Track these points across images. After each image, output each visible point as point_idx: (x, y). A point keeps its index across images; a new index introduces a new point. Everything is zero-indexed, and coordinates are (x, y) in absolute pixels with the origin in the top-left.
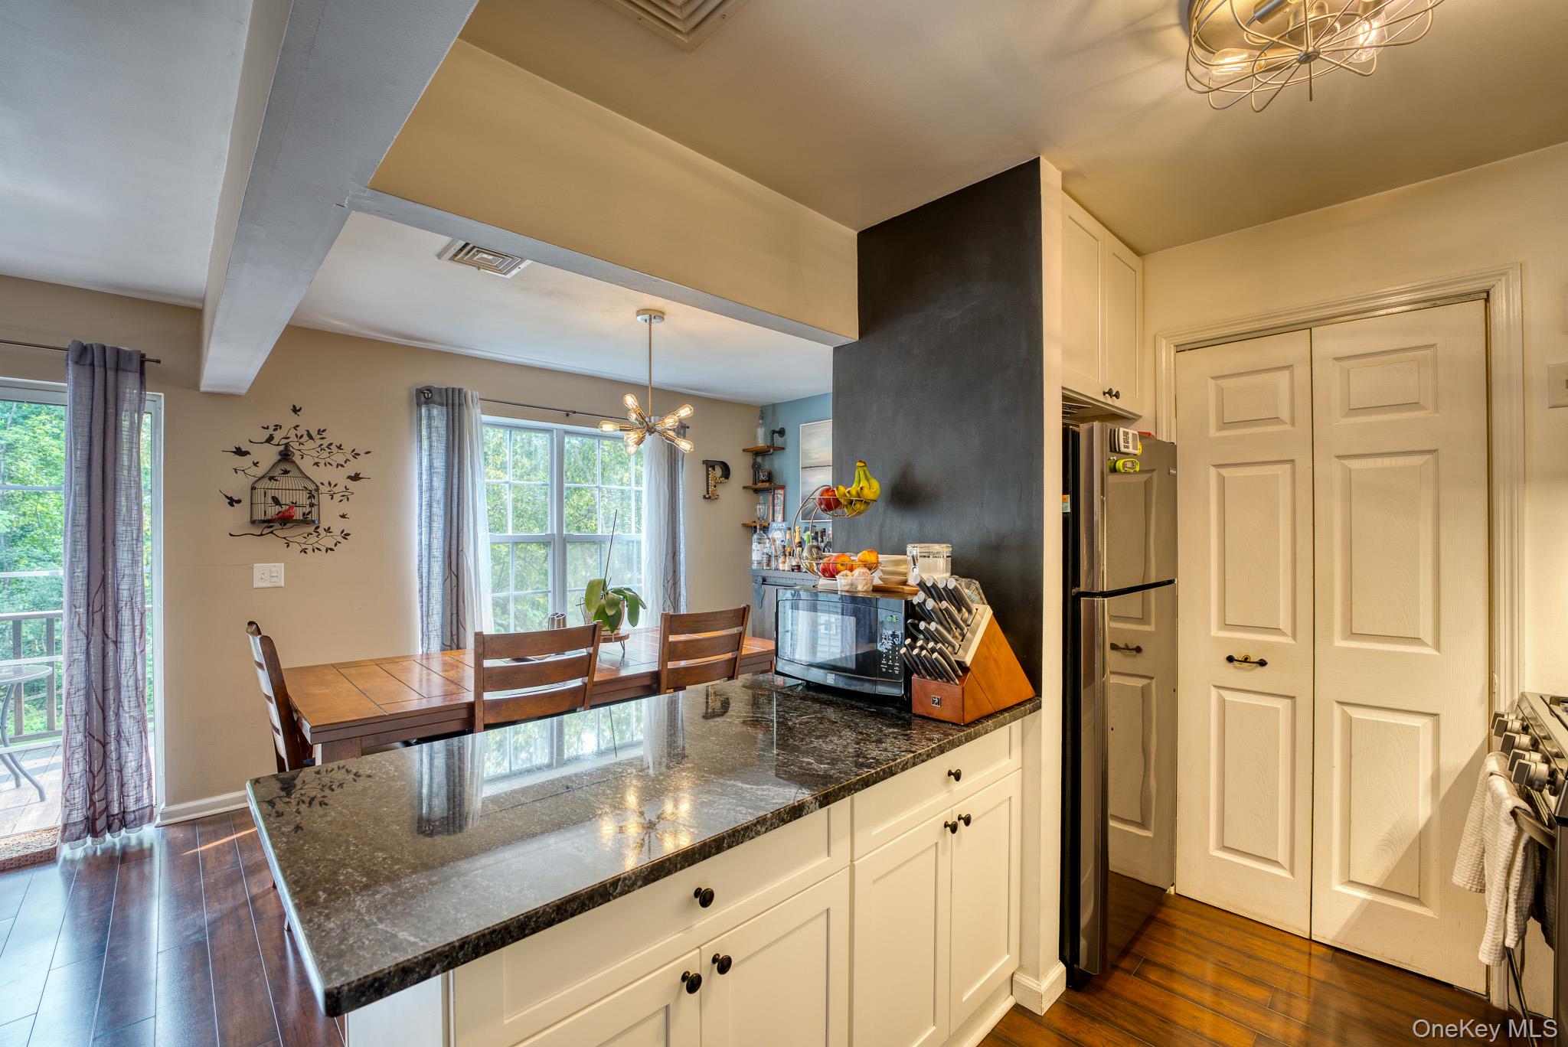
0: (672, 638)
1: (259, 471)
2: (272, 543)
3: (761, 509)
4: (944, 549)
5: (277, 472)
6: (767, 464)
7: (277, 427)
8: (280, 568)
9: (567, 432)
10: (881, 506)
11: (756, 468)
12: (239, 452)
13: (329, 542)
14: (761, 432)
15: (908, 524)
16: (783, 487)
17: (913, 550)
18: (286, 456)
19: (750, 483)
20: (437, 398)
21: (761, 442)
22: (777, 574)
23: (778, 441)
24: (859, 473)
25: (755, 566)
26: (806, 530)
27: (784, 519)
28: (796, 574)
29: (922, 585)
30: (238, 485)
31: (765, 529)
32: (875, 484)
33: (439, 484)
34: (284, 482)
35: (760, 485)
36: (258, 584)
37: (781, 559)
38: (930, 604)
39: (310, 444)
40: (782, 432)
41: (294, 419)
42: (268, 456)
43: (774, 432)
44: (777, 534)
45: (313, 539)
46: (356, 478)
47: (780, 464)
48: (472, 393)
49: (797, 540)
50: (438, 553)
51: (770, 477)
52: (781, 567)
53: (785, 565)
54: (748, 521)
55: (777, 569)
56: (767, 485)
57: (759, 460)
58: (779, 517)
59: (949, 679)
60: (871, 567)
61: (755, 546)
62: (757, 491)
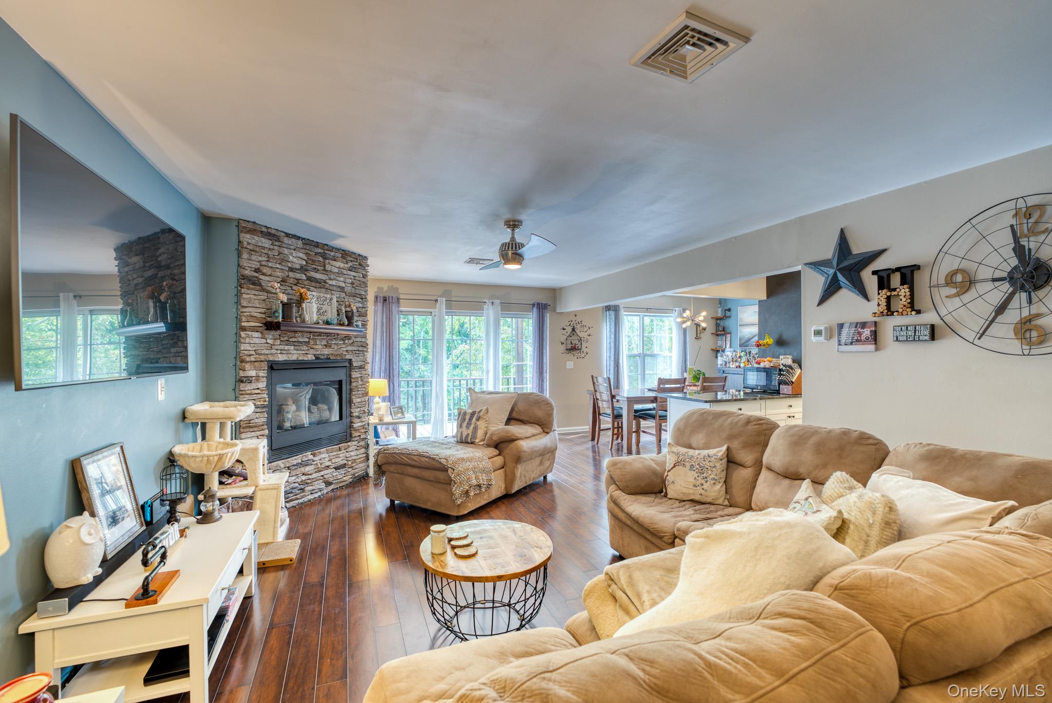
0: (704, 384)
1: (568, 334)
2: (570, 356)
3: (720, 343)
4: (790, 357)
5: (571, 335)
6: (722, 323)
7: (572, 321)
8: (572, 363)
9: (645, 316)
10: (773, 345)
11: (717, 325)
12: (564, 329)
13: (583, 355)
14: (720, 310)
15: (782, 350)
16: (730, 333)
17: (781, 357)
18: (573, 330)
19: (714, 332)
20: (612, 308)
21: (720, 315)
22: (729, 369)
23: (728, 313)
24: (767, 337)
25: (719, 366)
26: (742, 352)
27: (730, 347)
28: (738, 369)
29: (782, 364)
30: (563, 338)
31: (723, 351)
32: (772, 340)
33: (613, 336)
34: (573, 337)
35: (719, 333)
36: (568, 368)
37: (731, 363)
38: (784, 368)
39: (579, 326)
40: (729, 310)
41: (576, 318)
42: (569, 329)
43: (726, 310)
44: (729, 353)
45: (579, 354)
46: (589, 335)
47: (728, 323)
48: (621, 306)
49: (738, 356)
50: (612, 358)
51: (724, 329)
52: (731, 366)
53: (733, 366)
54: (713, 348)
55: (729, 367)
56: (723, 333)
57: (718, 322)
58: (728, 345)
59: (789, 385)
60: (770, 362)
61: (719, 358)
62: (717, 335)
